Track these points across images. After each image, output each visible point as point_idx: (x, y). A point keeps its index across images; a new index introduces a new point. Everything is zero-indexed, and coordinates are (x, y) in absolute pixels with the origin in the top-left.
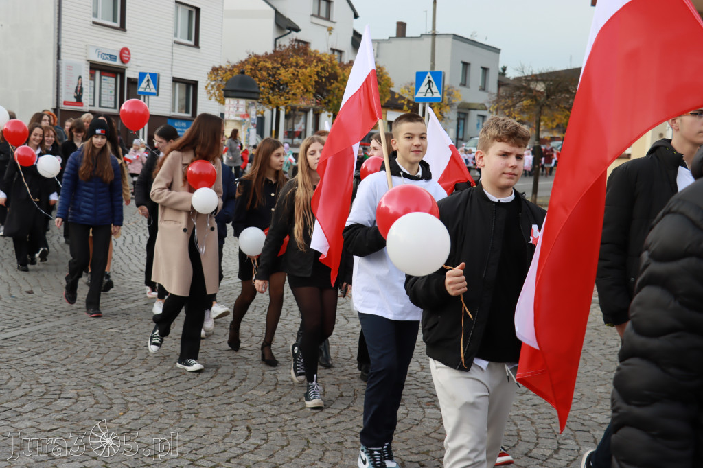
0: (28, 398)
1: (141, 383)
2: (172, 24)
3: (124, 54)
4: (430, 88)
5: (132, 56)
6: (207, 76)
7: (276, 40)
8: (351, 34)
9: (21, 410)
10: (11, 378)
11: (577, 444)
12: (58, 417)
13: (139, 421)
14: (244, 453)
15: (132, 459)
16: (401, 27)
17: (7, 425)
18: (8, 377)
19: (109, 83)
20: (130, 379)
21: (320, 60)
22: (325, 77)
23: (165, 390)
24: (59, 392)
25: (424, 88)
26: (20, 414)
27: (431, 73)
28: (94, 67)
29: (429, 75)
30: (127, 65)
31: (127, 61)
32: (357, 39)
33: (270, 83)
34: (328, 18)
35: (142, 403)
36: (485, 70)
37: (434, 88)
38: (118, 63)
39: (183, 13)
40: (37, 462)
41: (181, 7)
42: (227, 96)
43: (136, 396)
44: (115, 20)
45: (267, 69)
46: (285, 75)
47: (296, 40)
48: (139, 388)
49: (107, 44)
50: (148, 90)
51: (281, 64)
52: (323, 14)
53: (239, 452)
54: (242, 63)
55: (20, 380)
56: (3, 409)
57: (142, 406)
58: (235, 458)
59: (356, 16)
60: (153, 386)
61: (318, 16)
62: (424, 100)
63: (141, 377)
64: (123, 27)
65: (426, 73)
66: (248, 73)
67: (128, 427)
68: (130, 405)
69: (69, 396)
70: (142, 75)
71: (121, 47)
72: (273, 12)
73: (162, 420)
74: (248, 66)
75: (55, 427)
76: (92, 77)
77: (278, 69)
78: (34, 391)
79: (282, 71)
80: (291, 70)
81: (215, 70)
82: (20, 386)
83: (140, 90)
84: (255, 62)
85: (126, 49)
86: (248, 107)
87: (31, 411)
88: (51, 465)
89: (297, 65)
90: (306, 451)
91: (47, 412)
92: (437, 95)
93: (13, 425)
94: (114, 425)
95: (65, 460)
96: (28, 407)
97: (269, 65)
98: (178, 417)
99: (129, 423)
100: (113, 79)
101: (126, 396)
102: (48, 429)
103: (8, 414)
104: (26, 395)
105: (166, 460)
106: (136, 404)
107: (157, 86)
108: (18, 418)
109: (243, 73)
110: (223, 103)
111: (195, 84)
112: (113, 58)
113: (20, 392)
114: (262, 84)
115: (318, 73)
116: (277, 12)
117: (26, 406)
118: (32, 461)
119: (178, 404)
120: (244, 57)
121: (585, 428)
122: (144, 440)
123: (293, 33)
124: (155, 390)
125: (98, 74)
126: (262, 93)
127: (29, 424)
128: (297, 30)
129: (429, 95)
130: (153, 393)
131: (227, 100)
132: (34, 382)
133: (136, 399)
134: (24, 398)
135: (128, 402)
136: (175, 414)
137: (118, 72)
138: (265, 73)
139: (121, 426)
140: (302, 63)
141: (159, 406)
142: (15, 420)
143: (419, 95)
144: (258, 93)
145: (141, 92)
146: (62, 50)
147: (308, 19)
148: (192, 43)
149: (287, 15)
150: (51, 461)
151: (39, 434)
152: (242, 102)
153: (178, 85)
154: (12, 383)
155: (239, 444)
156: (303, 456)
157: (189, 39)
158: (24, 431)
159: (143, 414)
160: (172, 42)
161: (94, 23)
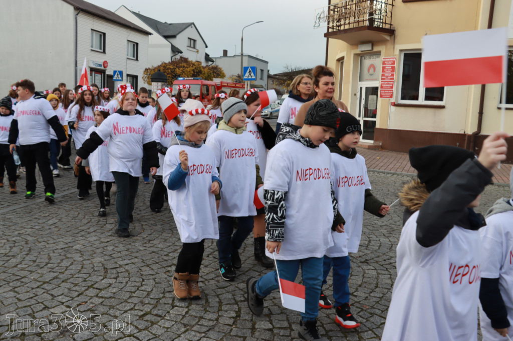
0: (90, 224)
1: (146, 214)
2: (126, 50)
3: (105, 64)
4: (250, 74)
5: (109, 64)
6: (142, 73)
7: (172, 57)
8: (205, 55)
9: (88, 230)
10: (79, 214)
11: (377, 237)
12: (109, 234)
13: (152, 235)
14: (215, 251)
15: (156, 257)
16: (225, 52)
17: (84, 239)
18: (77, 213)
19: (98, 77)
20: (140, 212)
21: (194, 64)
22: (196, 72)
23: (159, 218)
24: (105, 220)
25: (247, 74)
26: (89, 233)
27: (251, 68)
28: (92, 70)
29: (250, 68)
30: (107, 69)
31: (106, 67)
32: (207, 56)
33: (172, 75)
34: (194, 48)
35: (150, 225)
36: (262, 71)
37: (252, 74)
38: (102, 68)
39: (131, 45)
40: (105, 260)
41: (130, 43)
42: (152, 81)
43: (146, 222)
44: (101, 49)
45: (171, 69)
46: (178, 71)
47: (181, 57)
48: (146, 217)
49: (98, 60)
50: (118, 79)
51: (177, 67)
52: (192, 46)
53: (212, 251)
54: (159, 66)
55: (84, 214)
56: (80, 231)
57: (150, 227)
58: (210, 254)
59: (207, 47)
60: (153, 216)
61: (190, 47)
62: (248, 79)
63: (145, 212)
64: (104, 52)
65: (248, 68)
66: (162, 71)
67: (148, 238)
68: (144, 227)
69: (111, 222)
70: (115, 72)
71: (103, 61)
72: (170, 45)
73: (164, 234)
74: (162, 68)
75: (109, 240)
76: (91, 75)
77: (175, 69)
78: (93, 220)
79: (177, 69)
80: (181, 69)
81: (146, 70)
82: (84, 217)
83: (114, 79)
84: (164, 65)
85: (106, 62)
86: (162, 86)
87: (94, 231)
88: (114, 262)
89: (184, 67)
90: (247, 249)
91: (103, 232)
92: (254, 77)
93: (88, 239)
94: (140, 238)
95: (121, 259)
96: (92, 229)
97: (172, 67)
98: (172, 232)
99: (147, 237)
100: (100, 75)
101: (140, 222)
102: (106, 241)
103: (83, 233)
104: (89, 222)
105: (175, 257)
106: (147, 226)
107: (122, 77)
108: (88, 236)
109: (160, 70)
110: (151, 85)
111: (136, 77)
112: (100, 65)
113: (85, 221)
114: (169, 75)
115: (193, 70)
116: (172, 45)
117: (91, 229)
118: (103, 260)
119: (169, 225)
120: (160, 64)
121: (376, 229)
122: (159, 246)
123: (180, 54)
124: (154, 218)
125: (93, 73)
126: (169, 79)
127: (95, 238)
128: (181, 52)
129: (250, 77)
130: (154, 219)
131: (153, 83)
132: (90, 215)
133: (146, 223)
134: (88, 224)
135: (142, 225)
136: (169, 231)
137: (102, 72)
138: (169, 71)
139: (144, 238)
140: (186, 66)
141: (159, 226)
142: (87, 236)
143: (245, 77)
144: (167, 79)
145: (115, 80)
146: (78, 62)
147: (186, 48)
148: (135, 59)
149: (177, 46)
150: (113, 260)
151: (102, 244)
152: (160, 84)
153: (129, 78)
154: (80, 216)
155: (210, 246)
156: (246, 252)
157: (134, 57)
158: (94, 242)
159: (152, 231)
160: (125, 59)
161: (92, 50)
